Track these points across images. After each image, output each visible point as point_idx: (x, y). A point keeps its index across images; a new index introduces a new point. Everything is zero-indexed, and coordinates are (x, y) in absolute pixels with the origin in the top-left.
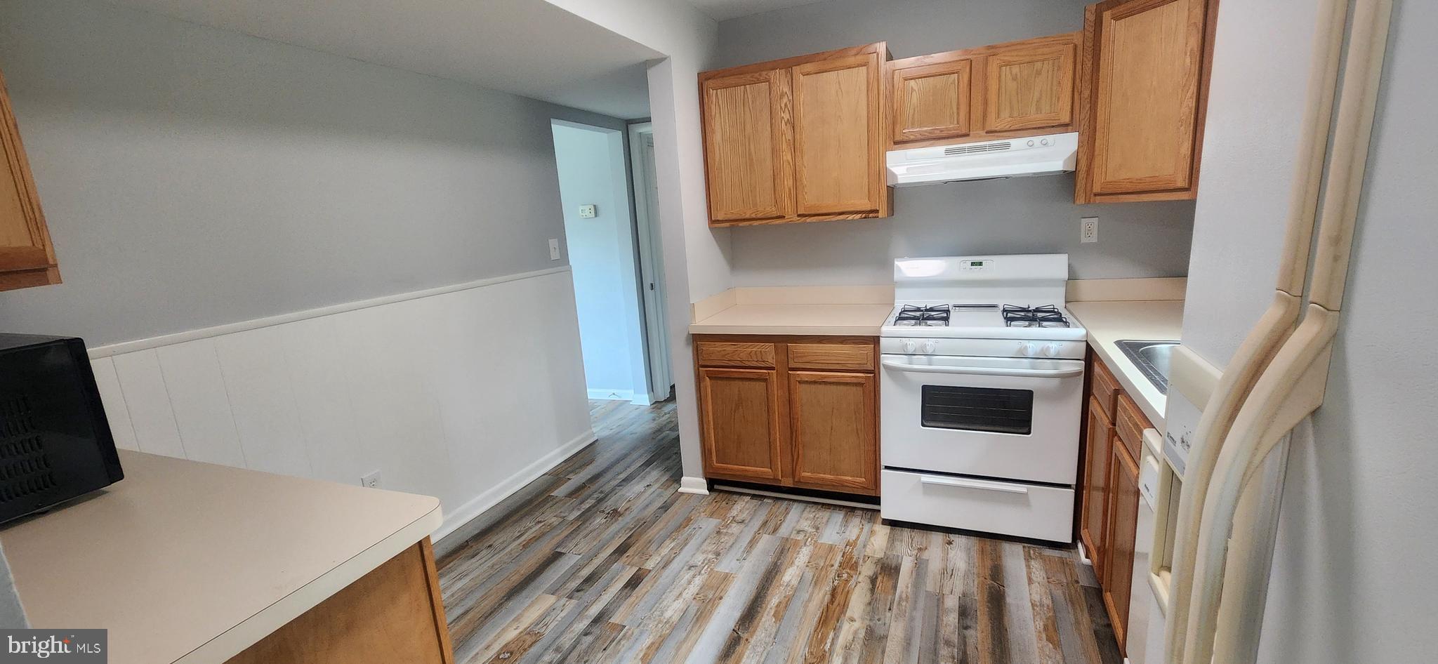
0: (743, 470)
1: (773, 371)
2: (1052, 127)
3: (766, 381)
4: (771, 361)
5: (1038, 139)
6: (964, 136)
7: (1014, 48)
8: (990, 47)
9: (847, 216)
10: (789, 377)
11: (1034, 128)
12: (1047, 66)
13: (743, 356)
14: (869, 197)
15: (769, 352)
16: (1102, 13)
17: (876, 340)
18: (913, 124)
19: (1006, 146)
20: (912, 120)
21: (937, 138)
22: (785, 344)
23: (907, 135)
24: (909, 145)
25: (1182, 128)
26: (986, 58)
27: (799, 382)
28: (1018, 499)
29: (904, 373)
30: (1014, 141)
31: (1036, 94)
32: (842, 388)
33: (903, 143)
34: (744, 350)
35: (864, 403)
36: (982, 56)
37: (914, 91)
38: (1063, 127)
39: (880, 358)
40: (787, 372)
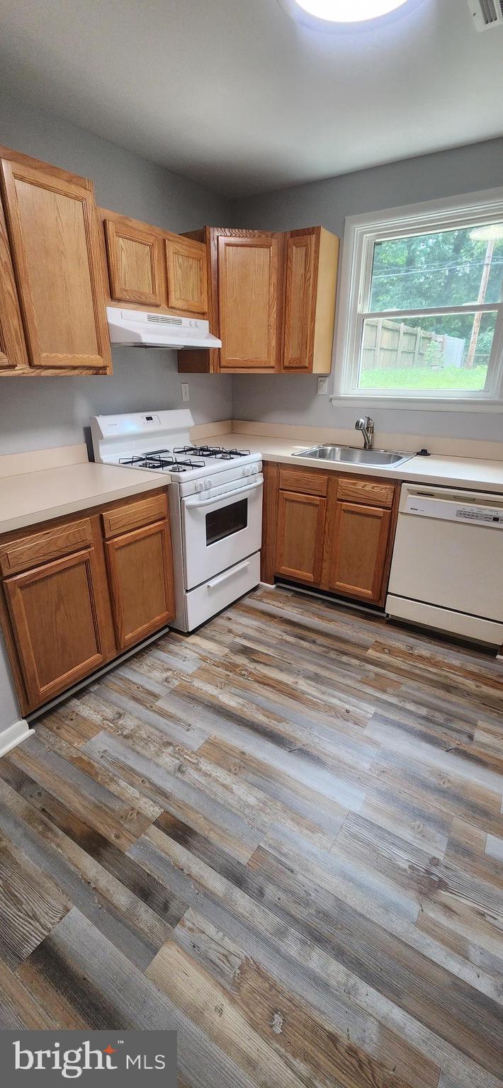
0: (73, 674)
1: (93, 548)
2: (198, 313)
3: (86, 563)
4: (90, 538)
5: (193, 321)
6: (157, 306)
7: (177, 239)
8: (164, 232)
9: (81, 371)
10: (105, 548)
11: (192, 312)
12: (195, 264)
13: (61, 543)
14: (100, 352)
15: (87, 529)
16: (218, 237)
17: (165, 489)
18: (125, 284)
19: (180, 322)
20: (125, 280)
21: (142, 303)
22: (97, 515)
23: (124, 293)
24: (123, 304)
25: (272, 330)
26: (164, 241)
27: (116, 549)
28: (244, 570)
29: (198, 508)
30: (183, 319)
31: (191, 284)
32: (148, 540)
33: (119, 300)
34: (60, 535)
35: (163, 547)
36: (161, 237)
37: (122, 249)
38: (202, 315)
39: (184, 501)
40: (104, 544)
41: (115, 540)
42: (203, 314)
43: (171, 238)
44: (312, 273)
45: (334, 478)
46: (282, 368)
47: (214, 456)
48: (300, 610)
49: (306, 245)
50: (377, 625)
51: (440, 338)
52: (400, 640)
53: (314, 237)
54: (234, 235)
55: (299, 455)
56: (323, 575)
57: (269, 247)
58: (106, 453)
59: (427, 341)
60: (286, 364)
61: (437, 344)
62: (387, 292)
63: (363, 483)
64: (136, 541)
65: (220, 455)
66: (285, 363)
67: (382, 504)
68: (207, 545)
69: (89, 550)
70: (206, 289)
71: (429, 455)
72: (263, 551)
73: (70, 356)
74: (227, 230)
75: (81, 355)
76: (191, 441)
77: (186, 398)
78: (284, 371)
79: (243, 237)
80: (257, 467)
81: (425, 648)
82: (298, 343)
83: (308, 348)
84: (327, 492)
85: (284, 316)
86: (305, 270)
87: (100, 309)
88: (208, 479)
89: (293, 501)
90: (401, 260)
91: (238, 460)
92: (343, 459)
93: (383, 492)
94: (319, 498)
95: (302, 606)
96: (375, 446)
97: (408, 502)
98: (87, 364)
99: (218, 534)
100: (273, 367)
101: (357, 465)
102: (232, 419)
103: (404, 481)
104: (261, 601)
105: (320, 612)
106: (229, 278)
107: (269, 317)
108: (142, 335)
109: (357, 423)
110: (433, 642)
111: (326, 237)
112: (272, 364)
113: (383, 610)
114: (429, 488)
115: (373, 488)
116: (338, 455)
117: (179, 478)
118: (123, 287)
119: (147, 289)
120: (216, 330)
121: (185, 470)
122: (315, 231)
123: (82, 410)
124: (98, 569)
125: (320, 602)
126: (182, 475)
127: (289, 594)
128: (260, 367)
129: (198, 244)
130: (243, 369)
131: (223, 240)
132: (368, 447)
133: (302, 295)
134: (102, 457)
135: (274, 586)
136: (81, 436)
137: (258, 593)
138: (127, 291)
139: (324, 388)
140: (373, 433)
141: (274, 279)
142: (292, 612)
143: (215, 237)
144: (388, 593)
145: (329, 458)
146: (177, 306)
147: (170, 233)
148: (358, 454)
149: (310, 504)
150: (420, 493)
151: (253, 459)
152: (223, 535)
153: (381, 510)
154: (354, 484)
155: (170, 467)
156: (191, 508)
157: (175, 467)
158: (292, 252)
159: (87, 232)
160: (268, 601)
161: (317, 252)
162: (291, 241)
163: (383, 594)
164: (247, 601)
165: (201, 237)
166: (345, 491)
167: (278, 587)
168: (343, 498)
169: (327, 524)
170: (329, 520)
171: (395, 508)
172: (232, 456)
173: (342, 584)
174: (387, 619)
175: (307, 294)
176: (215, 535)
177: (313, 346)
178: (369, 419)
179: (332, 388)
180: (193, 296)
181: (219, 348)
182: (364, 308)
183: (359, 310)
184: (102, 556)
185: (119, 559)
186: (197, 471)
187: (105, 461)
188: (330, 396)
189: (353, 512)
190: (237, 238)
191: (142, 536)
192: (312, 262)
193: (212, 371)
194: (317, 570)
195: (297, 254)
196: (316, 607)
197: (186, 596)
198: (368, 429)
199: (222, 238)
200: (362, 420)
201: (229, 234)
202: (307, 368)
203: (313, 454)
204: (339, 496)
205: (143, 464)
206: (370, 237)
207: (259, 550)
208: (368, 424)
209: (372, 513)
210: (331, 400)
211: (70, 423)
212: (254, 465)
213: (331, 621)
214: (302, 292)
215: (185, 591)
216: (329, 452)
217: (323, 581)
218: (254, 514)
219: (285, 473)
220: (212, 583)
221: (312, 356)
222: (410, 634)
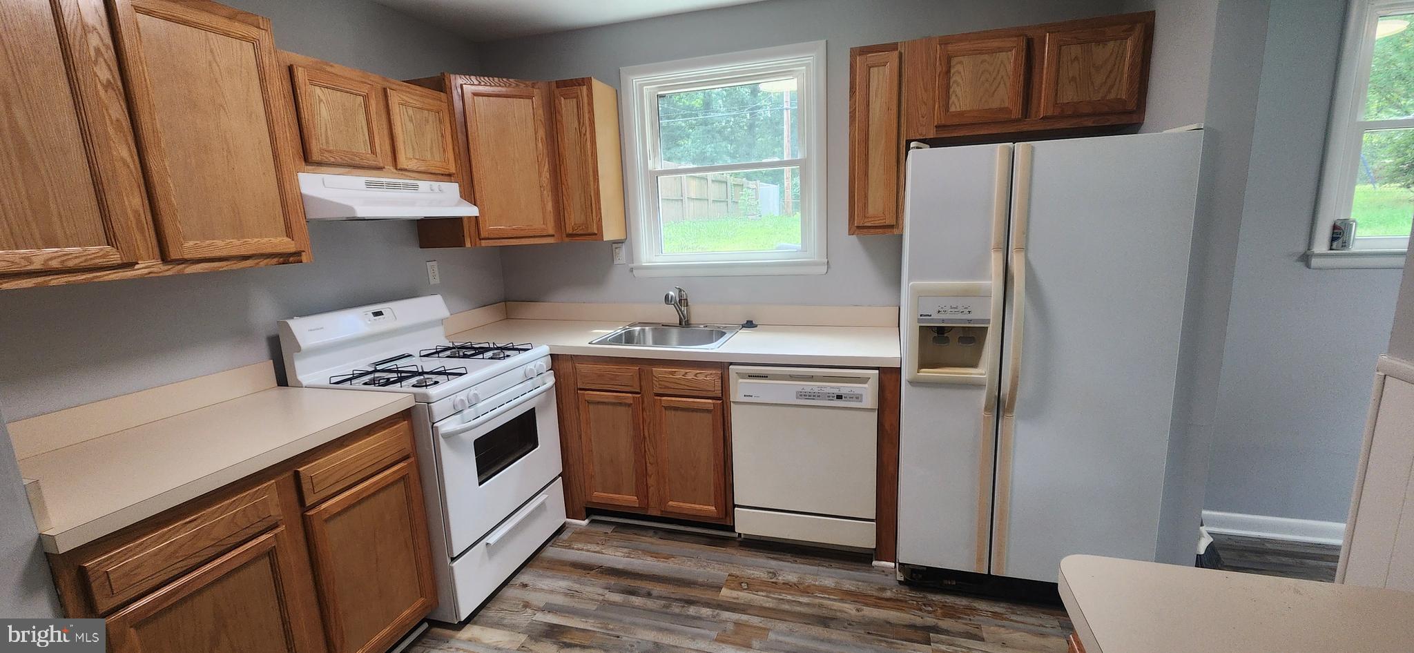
1: (282, 528)
2: (442, 175)
3: (271, 554)
4: (275, 512)
5: (436, 185)
6: (380, 168)
7: (404, 88)
8: (384, 79)
9: (256, 261)
10: (306, 523)
11: (431, 173)
12: (432, 117)
13: (219, 532)
14: (289, 233)
15: (270, 498)
16: (461, 85)
17: (407, 414)
18: (327, 143)
19: (415, 187)
20: (327, 136)
21: (354, 165)
22: (289, 474)
23: (326, 155)
24: (324, 169)
25: (545, 192)
26: (385, 90)
27: (326, 521)
28: (542, 507)
29: (461, 434)
30: (420, 183)
31: (429, 141)
32: (382, 496)
33: (319, 164)
34: (217, 519)
35: (409, 500)
36: (379, 87)
37: (321, 101)
38: (448, 177)
39: (437, 427)
40: (303, 517)
41: (324, 506)
42: (450, 175)
43: (394, 87)
44: (588, 127)
45: (646, 368)
46: (564, 235)
47: (481, 356)
48: (626, 550)
49: (577, 97)
50: (729, 550)
51: (752, 184)
52: (758, 567)
53: (585, 88)
54: (483, 83)
55: (599, 343)
56: (650, 495)
57: (530, 97)
58: (306, 372)
59: (739, 188)
60: (570, 231)
61: (750, 191)
62: (688, 136)
63: (683, 371)
64: (360, 502)
65: (490, 354)
66: (568, 230)
67: (710, 394)
68: (480, 484)
69: (276, 531)
70: (450, 147)
71: (756, 326)
72: (566, 476)
73: (235, 241)
74: (473, 78)
75: (256, 240)
76: (446, 337)
77: (435, 280)
78: (567, 240)
79: (495, 86)
80: (545, 363)
81: (790, 571)
82: (581, 206)
83: (594, 211)
84: (641, 386)
85: (559, 174)
86: (579, 124)
87: (286, 177)
88: (473, 391)
89: (599, 403)
90: (697, 102)
91: (516, 358)
92: (656, 343)
93: (708, 378)
94: (630, 395)
95: (626, 544)
96: (693, 320)
97: (740, 389)
98: (269, 250)
99: (495, 464)
100: (553, 236)
101: (675, 348)
102: (506, 301)
103: (731, 364)
104: (569, 547)
105: (653, 548)
106: (481, 133)
107: (540, 176)
108: (356, 208)
109: (667, 297)
110: (799, 560)
111: (600, 89)
112: (551, 232)
113: (732, 529)
114: (762, 369)
115: (696, 375)
116: (649, 337)
117: (426, 396)
118: (325, 147)
119: (362, 147)
120: (469, 194)
121: (436, 383)
122: (586, 82)
123: (264, 312)
124: (293, 559)
125: (651, 533)
126: (433, 391)
127: (609, 530)
128: (534, 237)
129: (436, 93)
130: (515, 240)
131: (468, 89)
132: (684, 323)
133: (579, 152)
134: (300, 378)
135: (586, 521)
136: (263, 350)
137: (565, 536)
138: (330, 152)
139: (622, 255)
140: (687, 306)
141: (541, 133)
142: (615, 556)
143: (458, 85)
144: (735, 506)
145: (638, 343)
146: (409, 167)
147: (393, 80)
148: (674, 334)
149: (621, 404)
150: (751, 376)
151: (538, 353)
152: (501, 466)
153: (710, 401)
154: (673, 373)
155: (414, 380)
156: (449, 436)
157: (421, 380)
158: (560, 104)
159: (262, 80)
160: (580, 546)
161: (591, 104)
162: (557, 92)
163: (730, 509)
164: (551, 552)
165: (439, 85)
166: (662, 383)
167: (592, 522)
168: (661, 391)
169: (646, 428)
170: (648, 421)
171: (726, 397)
172: (507, 353)
173: (676, 503)
174: (740, 539)
175: (585, 151)
176: (489, 468)
177: (600, 209)
178: (680, 290)
179: (631, 256)
180: (432, 153)
181: (476, 217)
182: (656, 164)
183: (650, 166)
184: (300, 536)
185: (333, 537)
186: (456, 382)
187: (304, 383)
188: (631, 265)
189: (676, 409)
190: (487, 87)
191: (372, 491)
192: (587, 116)
193: (468, 245)
194: (642, 490)
195: (567, 107)
196: (649, 541)
197: (452, 568)
198: (682, 302)
199: (466, 86)
200: (671, 293)
201: (476, 82)
202: (598, 235)
203: (617, 340)
204: (657, 390)
205: (370, 380)
206: (651, 89)
207: (559, 475)
208: (680, 296)
209: (700, 407)
210: (632, 270)
211: (242, 334)
212: (539, 362)
213: (667, 557)
214: (578, 149)
215: (449, 561)
216: (637, 334)
217: (652, 504)
218: (547, 428)
219: (583, 368)
220: (492, 539)
221: (600, 220)
222: (769, 555)
